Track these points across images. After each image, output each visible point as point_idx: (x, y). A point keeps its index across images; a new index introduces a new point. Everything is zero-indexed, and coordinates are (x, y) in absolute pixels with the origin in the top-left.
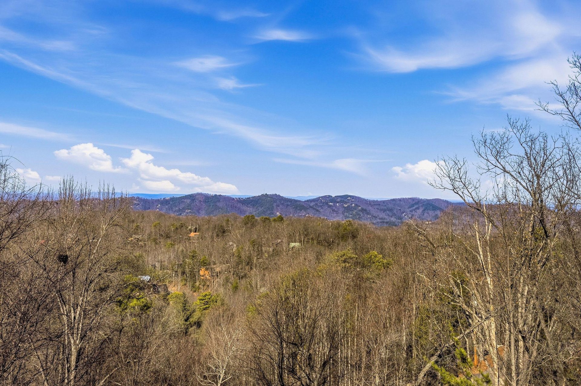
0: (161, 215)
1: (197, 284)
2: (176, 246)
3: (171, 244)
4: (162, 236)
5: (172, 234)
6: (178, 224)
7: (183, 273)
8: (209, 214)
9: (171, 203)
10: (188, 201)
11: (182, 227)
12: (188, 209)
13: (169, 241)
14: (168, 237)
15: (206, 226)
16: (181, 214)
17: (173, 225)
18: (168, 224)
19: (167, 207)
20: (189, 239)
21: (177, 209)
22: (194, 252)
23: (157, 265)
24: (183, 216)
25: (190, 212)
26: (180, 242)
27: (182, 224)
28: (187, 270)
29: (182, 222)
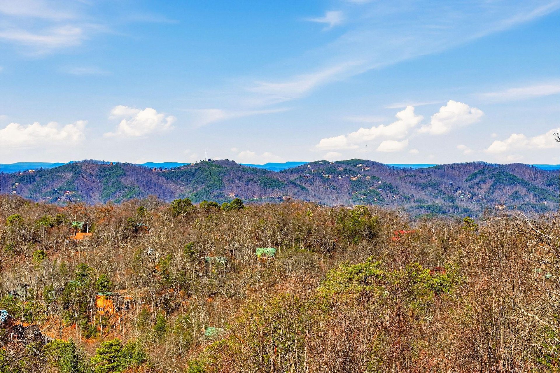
0: (21, 202)
1: (93, 323)
2: (52, 258)
3: (42, 254)
4: (25, 239)
5: (42, 235)
6: (53, 219)
7: (67, 305)
8: (107, 198)
9: (38, 179)
10: (69, 175)
11: (61, 222)
12: (69, 190)
13: (38, 249)
14: (36, 241)
15: (104, 221)
16: (57, 199)
17: (44, 219)
18: (34, 217)
19: (31, 186)
20: (74, 243)
21: (49, 190)
22: (85, 267)
23: (20, 291)
24: (61, 203)
25: (73, 196)
26: (58, 250)
27: (59, 217)
28: (73, 298)
29: (61, 215)
